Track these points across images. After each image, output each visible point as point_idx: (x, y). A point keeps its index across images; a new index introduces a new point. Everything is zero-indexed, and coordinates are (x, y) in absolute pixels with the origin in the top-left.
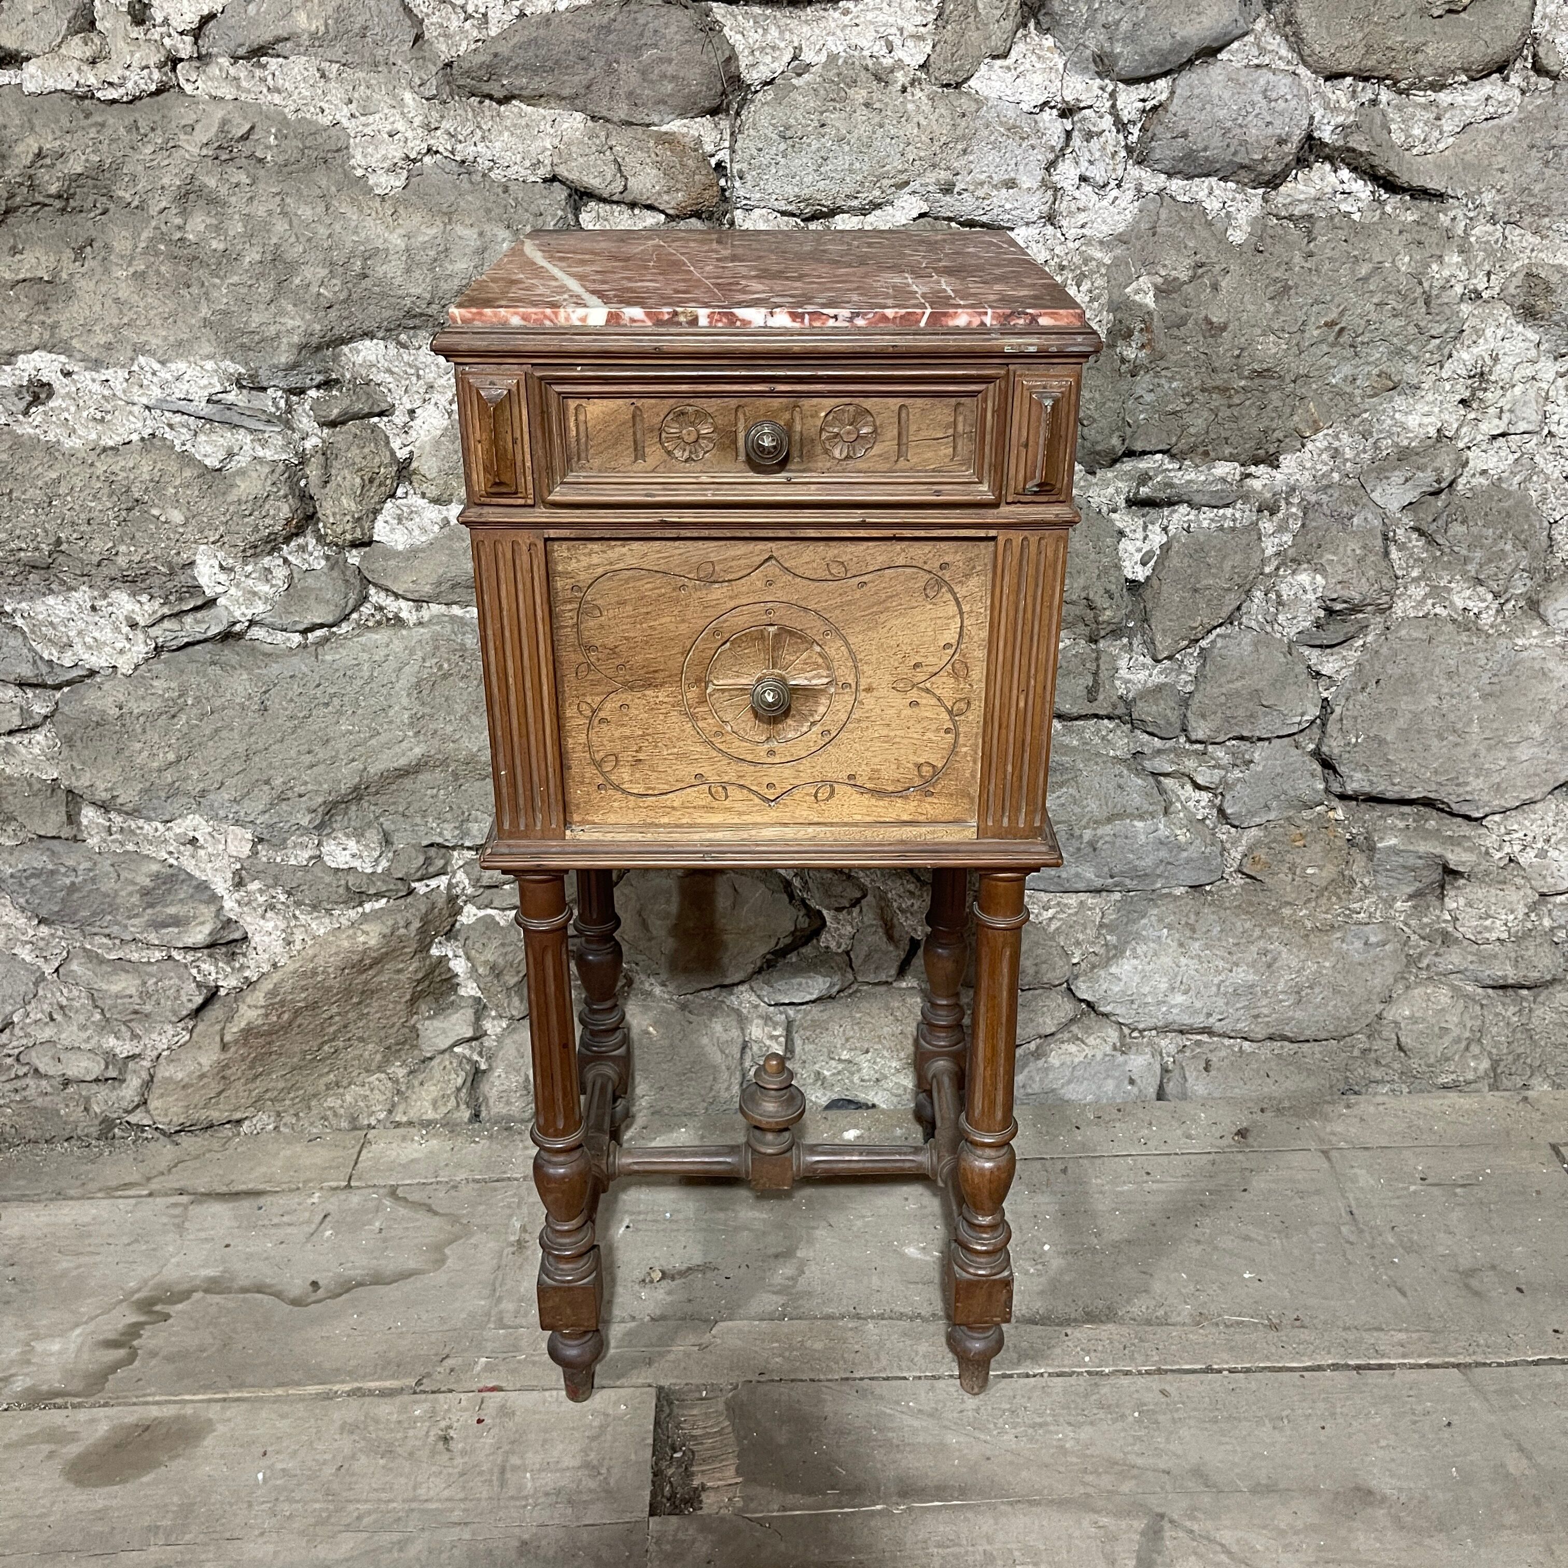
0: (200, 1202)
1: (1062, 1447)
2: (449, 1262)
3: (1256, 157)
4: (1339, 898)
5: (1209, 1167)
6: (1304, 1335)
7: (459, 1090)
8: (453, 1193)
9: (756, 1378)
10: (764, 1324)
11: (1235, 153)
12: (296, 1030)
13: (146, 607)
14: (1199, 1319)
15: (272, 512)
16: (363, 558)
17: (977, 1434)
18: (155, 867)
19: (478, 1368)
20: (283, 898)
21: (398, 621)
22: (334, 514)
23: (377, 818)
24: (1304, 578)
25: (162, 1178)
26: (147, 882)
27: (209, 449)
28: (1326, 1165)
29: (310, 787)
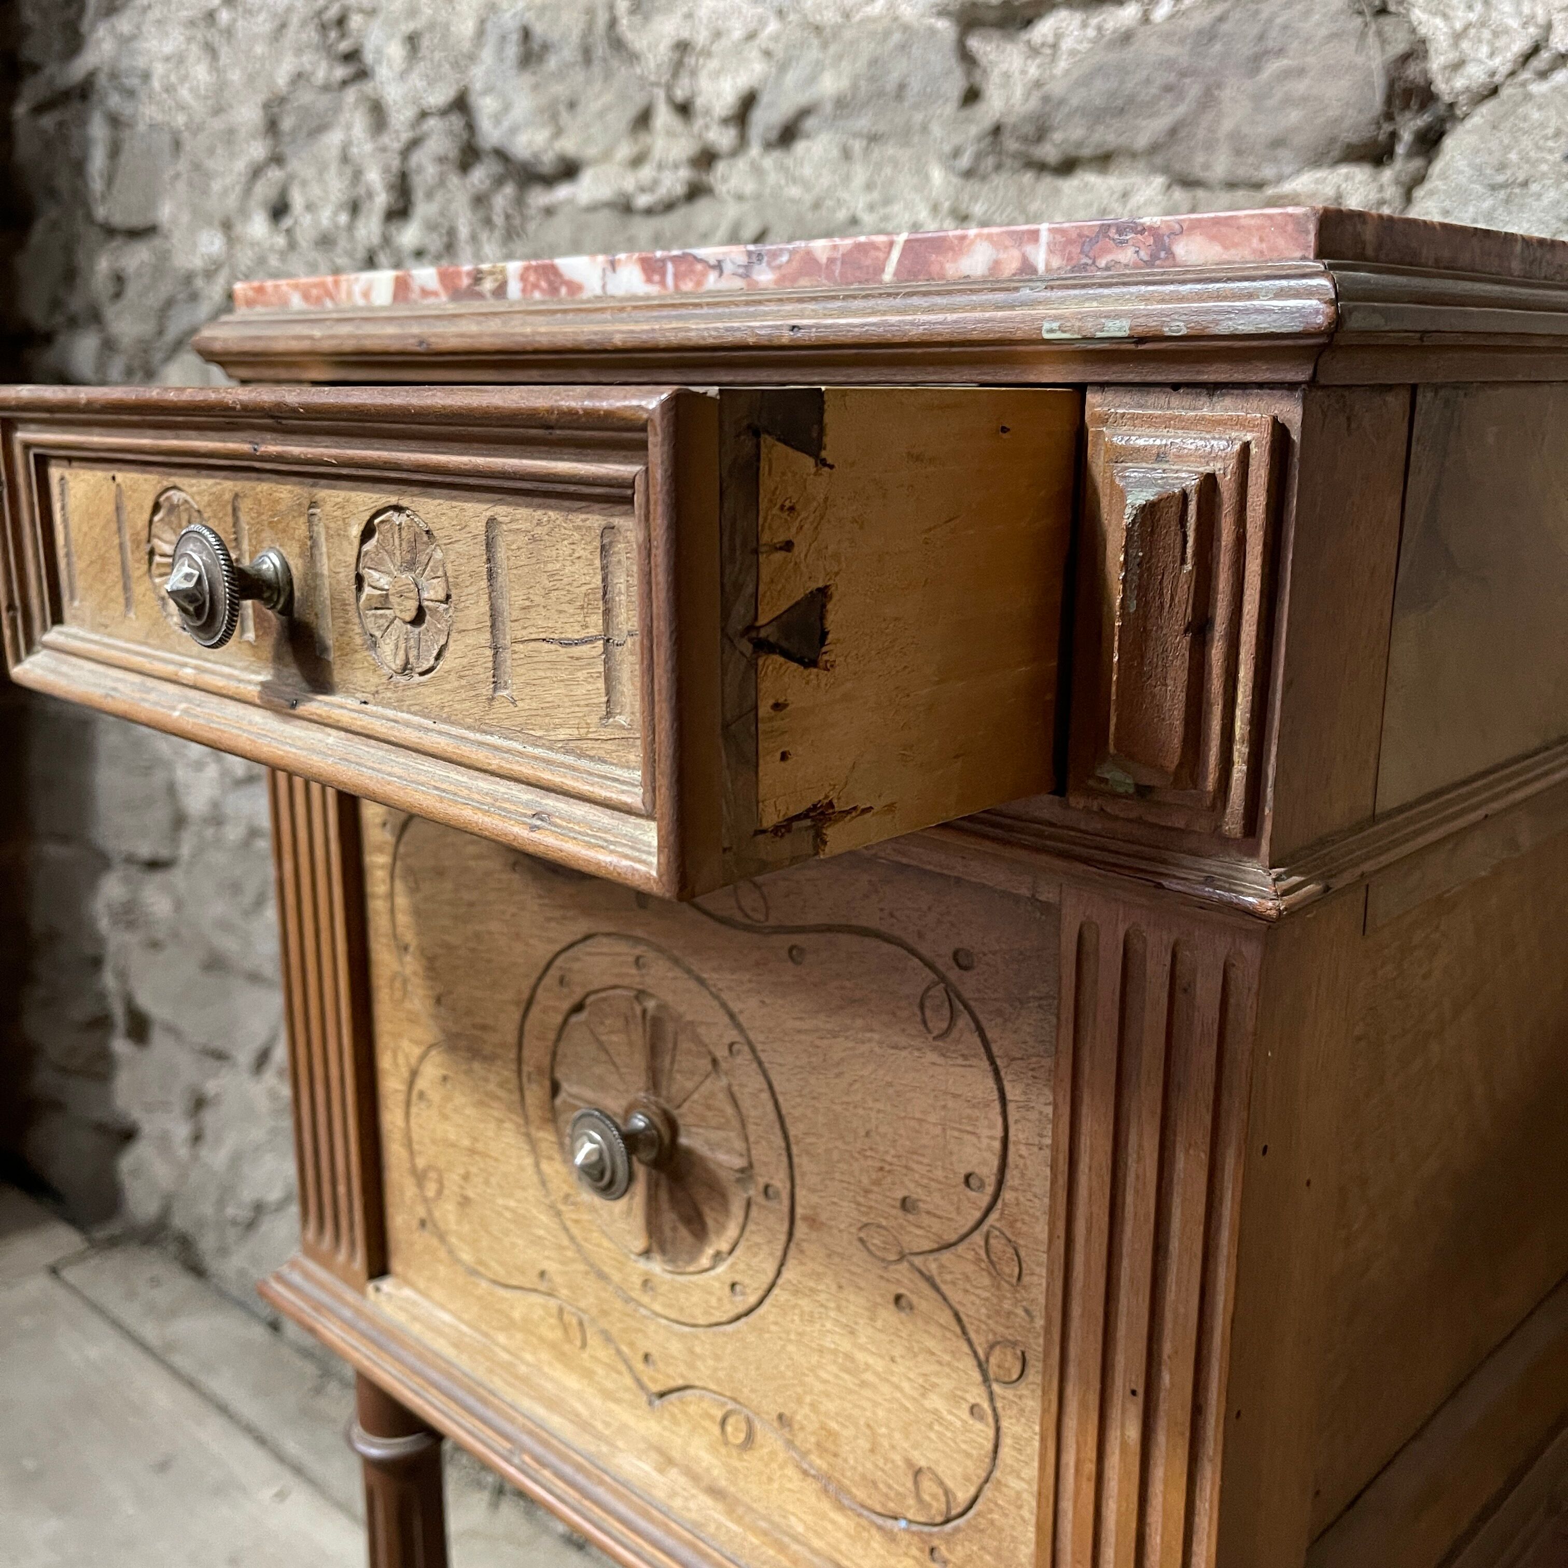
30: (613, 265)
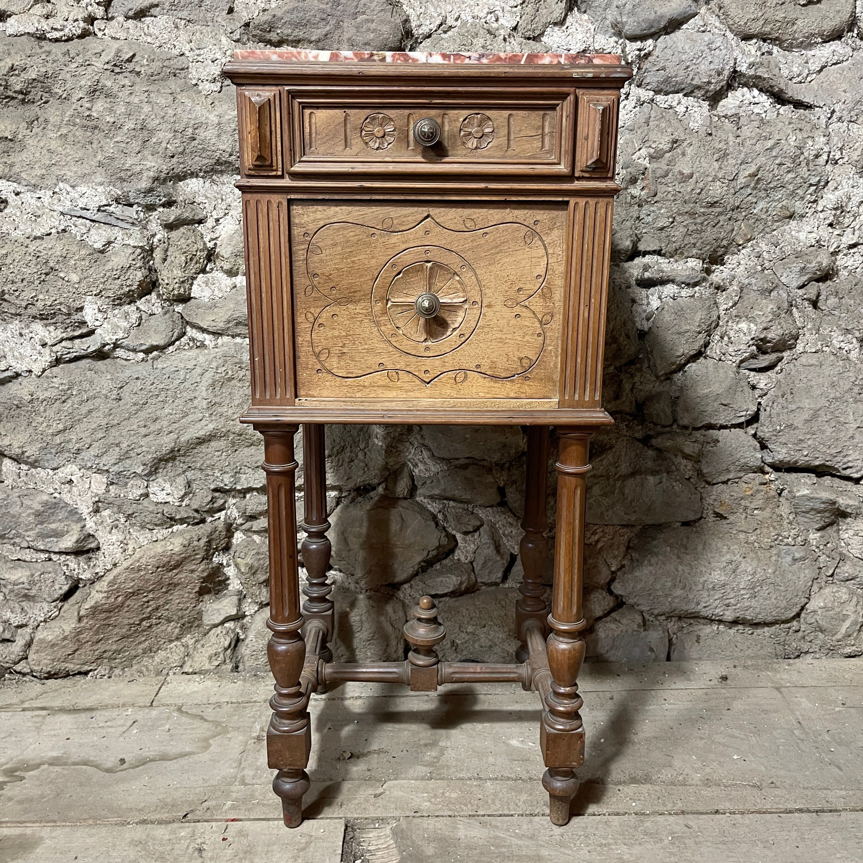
0: (54, 714)
1: (621, 858)
2: (212, 748)
3: (705, 80)
4: (774, 528)
5: (704, 696)
6: (778, 792)
7: (226, 649)
8: (218, 709)
9: (412, 814)
10: (418, 782)
11: (692, 79)
12: (126, 609)
13: (52, 334)
14: (707, 783)
15: (131, 277)
16: (184, 308)
17: (562, 850)
18: (45, 498)
19: (226, 807)
20: (123, 520)
21: (203, 346)
22: (168, 278)
23: (184, 472)
24: (743, 325)
25: (31, 701)
26: (39, 507)
27: (97, 238)
28: (779, 696)
29: (144, 449)
30: (431, 55)
